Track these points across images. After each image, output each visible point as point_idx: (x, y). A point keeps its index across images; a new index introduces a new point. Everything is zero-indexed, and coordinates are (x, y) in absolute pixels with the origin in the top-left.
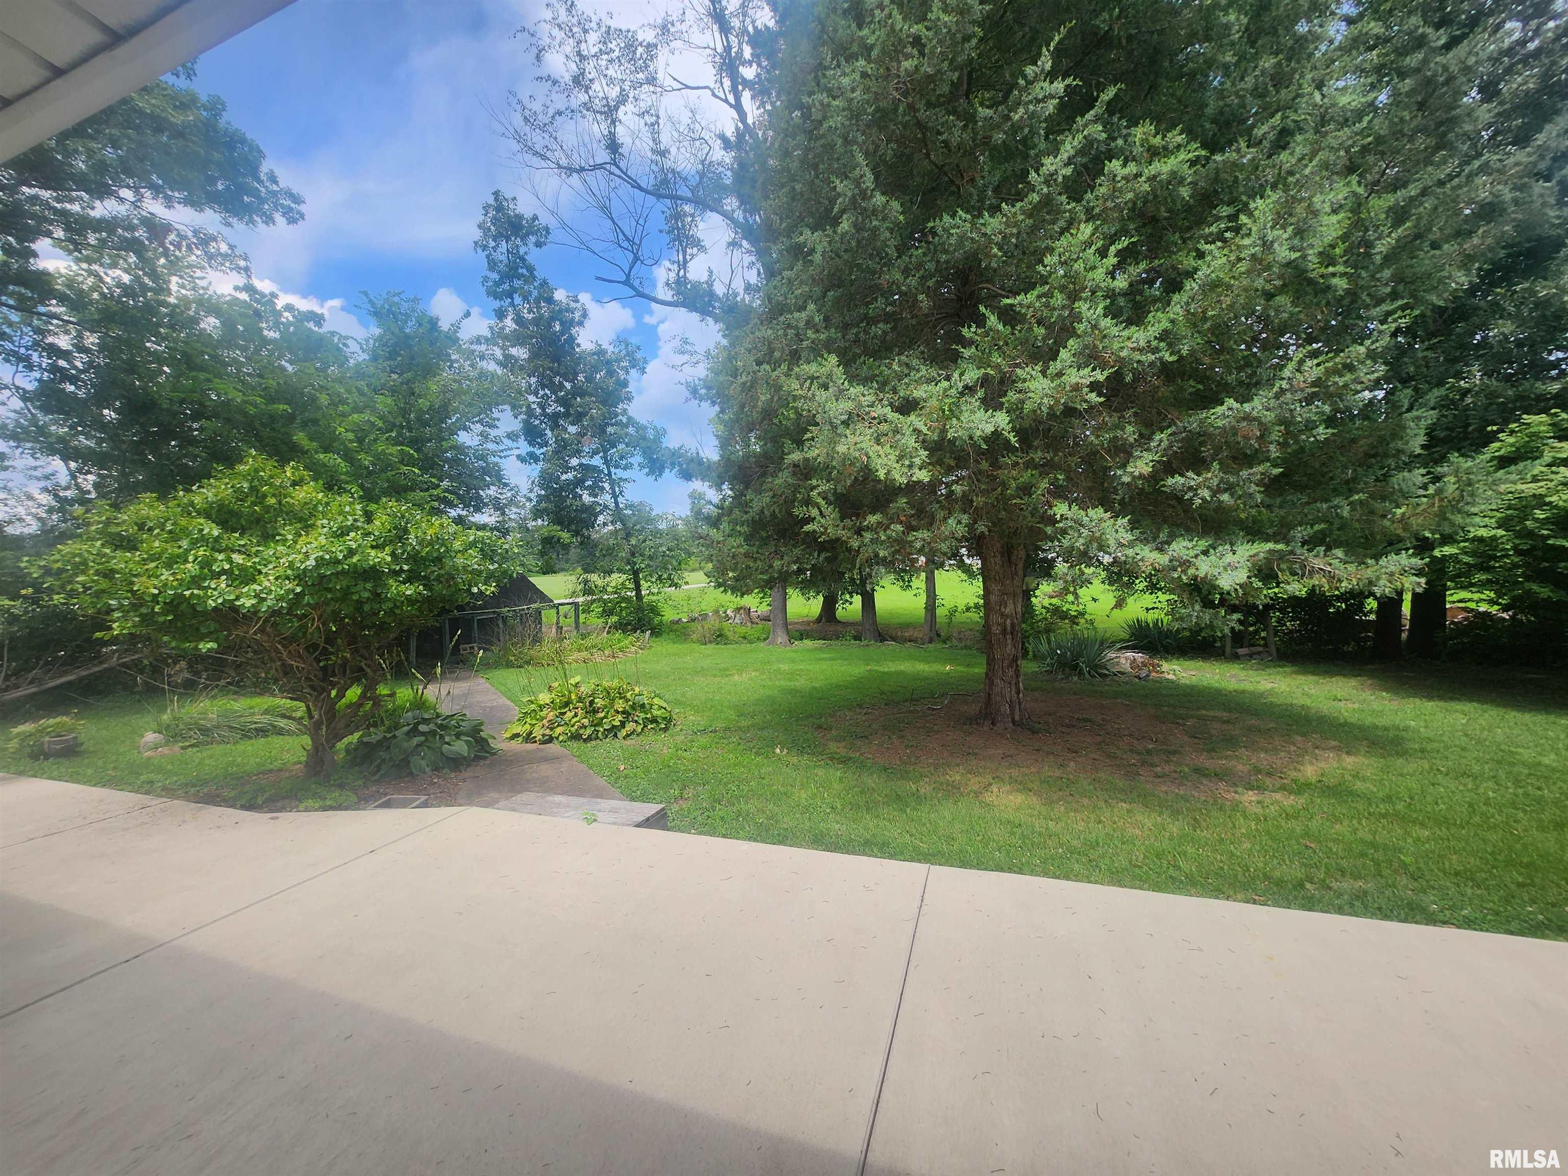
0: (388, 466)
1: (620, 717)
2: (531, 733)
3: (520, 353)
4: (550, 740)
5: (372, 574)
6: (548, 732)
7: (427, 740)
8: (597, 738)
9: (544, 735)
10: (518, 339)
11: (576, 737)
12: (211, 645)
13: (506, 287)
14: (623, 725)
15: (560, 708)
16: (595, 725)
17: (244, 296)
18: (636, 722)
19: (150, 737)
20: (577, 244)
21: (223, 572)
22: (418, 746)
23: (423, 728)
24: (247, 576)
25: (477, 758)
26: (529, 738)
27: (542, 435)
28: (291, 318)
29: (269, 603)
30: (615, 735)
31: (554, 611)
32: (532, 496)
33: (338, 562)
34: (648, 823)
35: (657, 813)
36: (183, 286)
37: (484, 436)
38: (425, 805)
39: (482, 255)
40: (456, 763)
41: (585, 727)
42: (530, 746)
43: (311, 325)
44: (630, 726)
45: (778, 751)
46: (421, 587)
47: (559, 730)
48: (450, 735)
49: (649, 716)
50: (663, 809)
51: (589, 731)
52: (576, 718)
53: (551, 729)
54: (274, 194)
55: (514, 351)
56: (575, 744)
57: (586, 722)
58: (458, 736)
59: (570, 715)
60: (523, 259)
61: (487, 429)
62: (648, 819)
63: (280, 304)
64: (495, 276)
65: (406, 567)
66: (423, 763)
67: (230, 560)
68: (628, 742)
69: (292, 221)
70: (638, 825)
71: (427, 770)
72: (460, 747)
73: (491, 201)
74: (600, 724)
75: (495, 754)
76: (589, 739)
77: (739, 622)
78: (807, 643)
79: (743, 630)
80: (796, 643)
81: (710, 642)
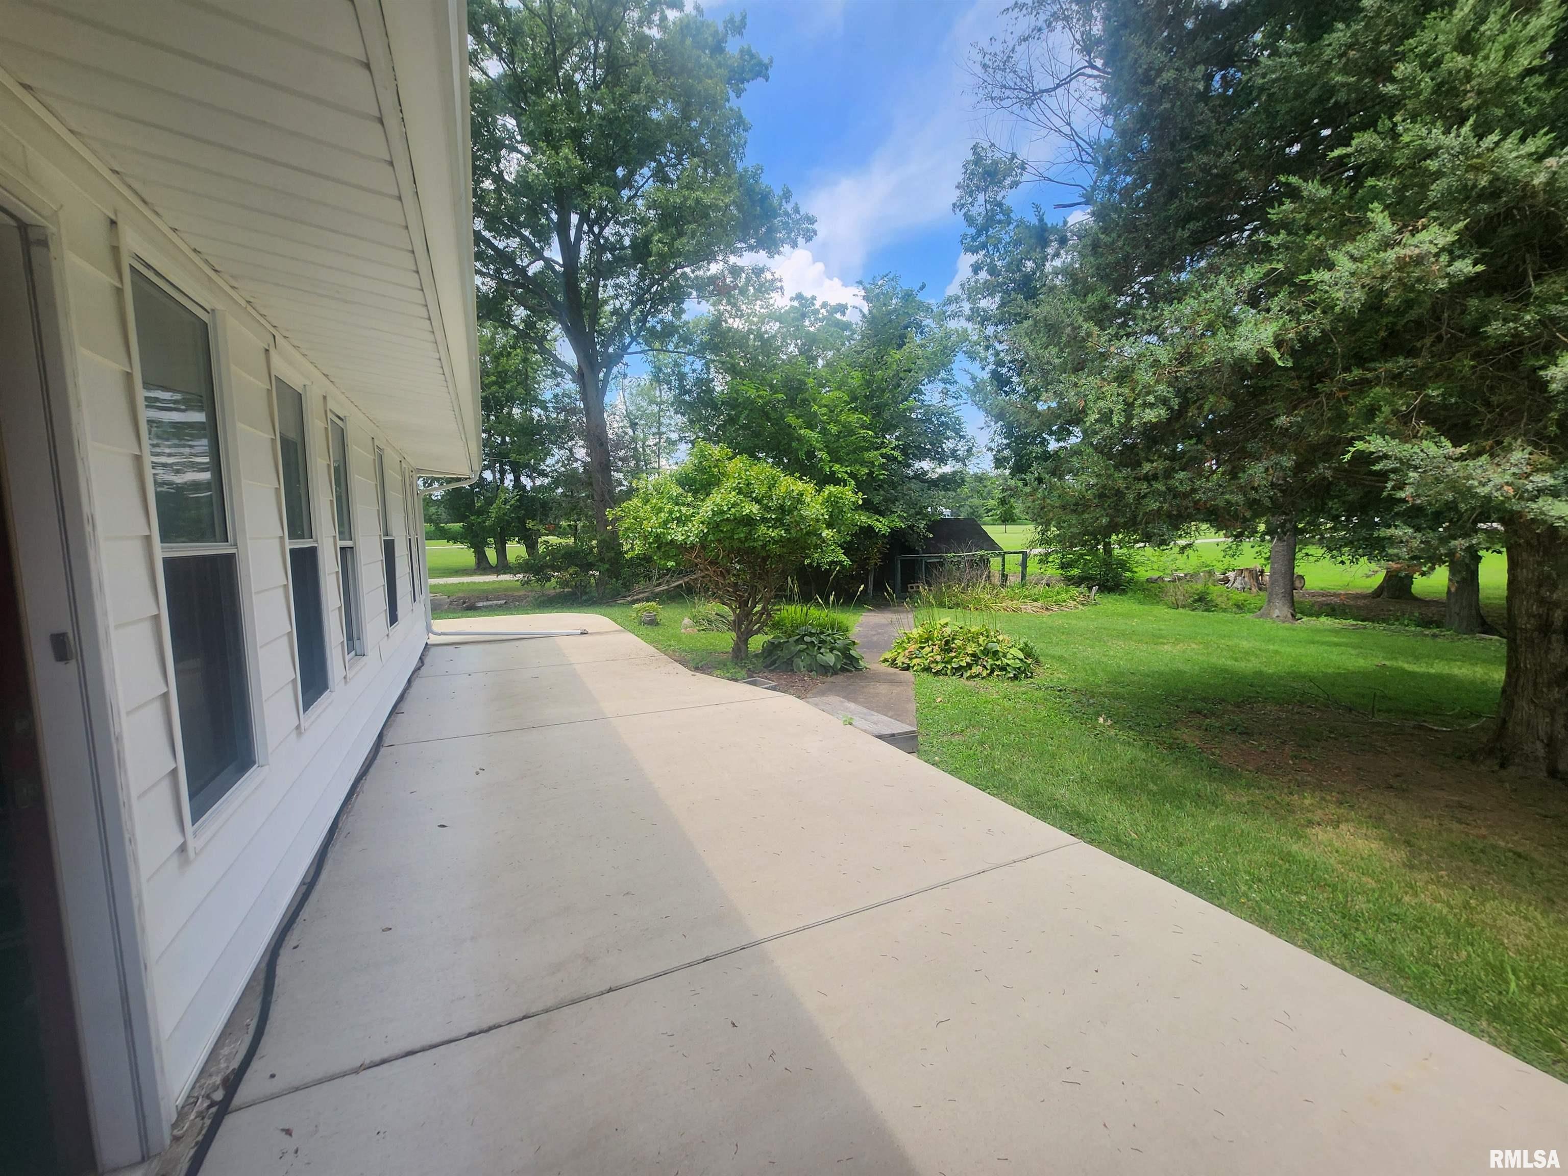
0: (852, 432)
1: (968, 659)
2: (895, 660)
3: (990, 304)
4: (907, 668)
5: (749, 521)
6: (907, 661)
7: (807, 648)
8: (946, 674)
9: (903, 663)
10: (989, 289)
11: (927, 669)
12: (673, 563)
13: (983, 238)
14: (969, 666)
15: (921, 642)
16: (946, 663)
17: (796, 304)
18: (984, 667)
19: (687, 621)
21: (677, 518)
22: (800, 651)
23: (807, 639)
24: (682, 521)
25: (843, 670)
26: (893, 663)
27: (1008, 382)
28: (825, 314)
29: (691, 539)
30: (962, 675)
31: (999, 559)
32: (993, 445)
33: (723, 512)
34: (891, 739)
35: (906, 733)
36: (762, 307)
37: (945, 393)
38: (774, 689)
39: (960, 214)
40: (826, 670)
41: (937, 663)
42: (893, 670)
43: (838, 316)
44: (976, 669)
45: (1101, 720)
46: (783, 532)
47: (915, 661)
48: (826, 648)
49: (998, 663)
50: (914, 732)
51: (940, 667)
52: (932, 653)
53: (910, 659)
54: (797, 222)
55: (983, 304)
56: (925, 675)
57: (938, 658)
58: (831, 650)
59: (927, 649)
60: (1000, 205)
61: (948, 386)
62: (893, 735)
63: (818, 304)
64: (973, 231)
65: (773, 516)
66: (801, 663)
67: (680, 511)
68: (971, 683)
69: (809, 239)
70: (880, 737)
71: (802, 669)
72: (830, 658)
73: (971, 157)
74: (949, 662)
75: (861, 670)
76: (937, 673)
77: (1239, 586)
78: (1325, 621)
79: (1242, 596)
80: (1305, 619)
81: (1184, 607)
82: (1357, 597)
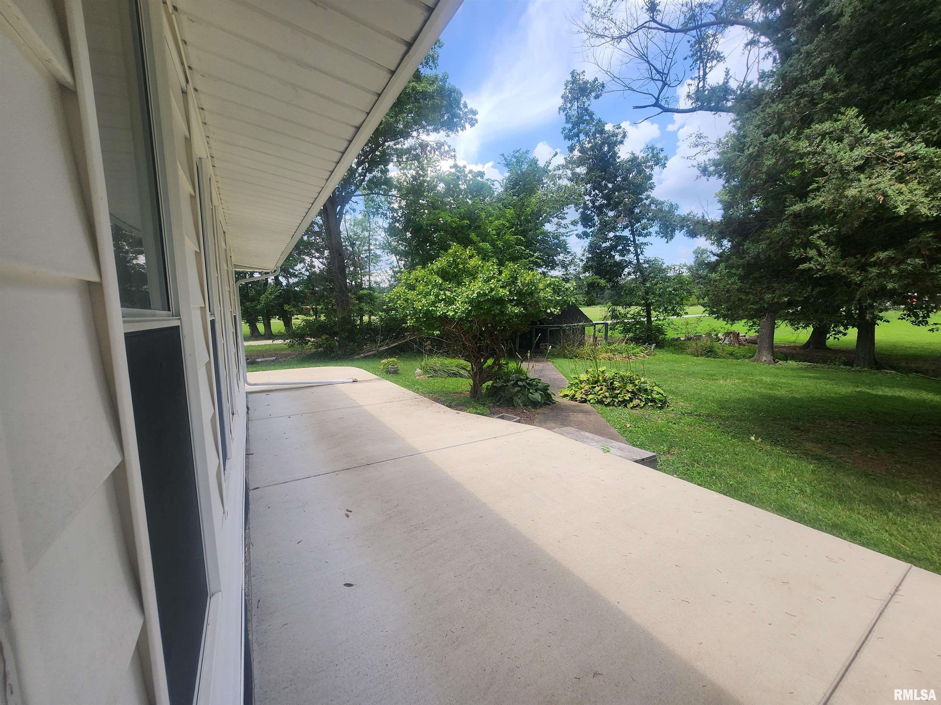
0: (510, 246)
1: (629, 395)
2: (574, 395)
3: (582, 170)
4: (585, 401)
5: (500, 301)
6: (584, 396)
7: (521, 390)
8: (613, 405)
9: (582, 398)
10: (580, 162)
11: (600, 402)
12: (438, 332)
13: (576, 130)
14: (631, 400)
15: (592, 384)
16: (613, 397)
18: (640, 400)
20: (622, 88)
21: (443, 300)
22: (517, 392)
23: (520, 383)
24: (450, 302)
25: (545, 404)
26: (573, 398)
27: (592, 220)
28: (471, 177)
29: (459, 314)
30: (626, 406)
31: (592, 328)
32: (584, 258)
33: (486, 295)
34: (642, 462)
35: (650, 457)
36: (432, 171)
37: (559, 224)
38: (519, 421)
39: (563, 114)
40: (535, 404)
41: (607, 397)
42: (573, 403)
43: (479, 178)
44: (636, 402)
46: (522, 309)
47: (590, 397)
48: (532, 389)
49: (650, 397)
50: (654, 456)
51: (609, 400)
52: (601, 391)
53: (587, 395)
54: (465, 113)
55: (578, 170)
56: (599, 406)
57: (607, 394)
58: (536, 390)
59: (598, 389)
60: (586, 110)
61: (560, 220)
62: (643, 460)
64: (570, 126)
65: (515, 298)
66: (519, 401)
67: (445, 294)
68: (634, 411)
69: (472, 125)
70: (636, 461)
71: (521, 405)
72: (537, 396)
73: (570, 78)
74: (616, 396)
75: (554, 403)
76: (608, 405)
77: (728, 343)
78: (792, 363)
79: (731, 349)
80: (780, 362)
81: (702, 355)
82: (795, 348)
